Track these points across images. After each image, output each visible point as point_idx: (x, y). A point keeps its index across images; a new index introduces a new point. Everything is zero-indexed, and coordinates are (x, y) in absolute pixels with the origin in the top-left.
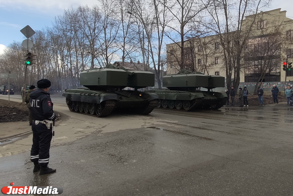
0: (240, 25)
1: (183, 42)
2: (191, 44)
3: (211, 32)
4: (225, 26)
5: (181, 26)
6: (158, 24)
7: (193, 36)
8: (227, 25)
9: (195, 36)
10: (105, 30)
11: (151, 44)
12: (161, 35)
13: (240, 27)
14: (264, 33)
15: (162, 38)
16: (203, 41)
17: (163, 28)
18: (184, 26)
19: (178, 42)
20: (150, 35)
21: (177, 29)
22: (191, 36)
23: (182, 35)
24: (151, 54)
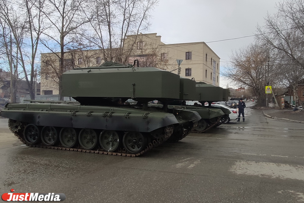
0: (122, 43)
1: (63, 53)
2: (72, 55)
3: (94, 46)
4: (108, 43)
5: (61, 35)
6: (31, 29)
7: (75, 48)
8: (110, 42)
9: (77, 49)
11: (22, 50)
12: (36, 43)
13: (122, 45)
14: (144, 53)
15: (37, 46)
16: (86, 55)
17: (38, 35)
18: (64, 36)
19: (57, 52)
20: (19, 40)
21: (56, 38)
22: (72, 48)
23: (62, 45)
24: (21, 63)
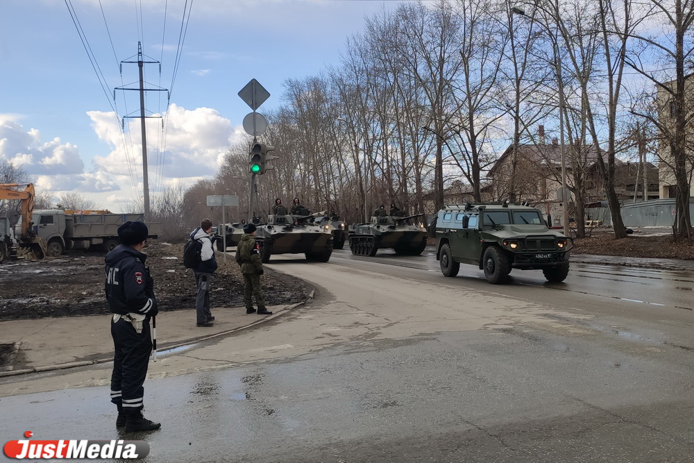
1: (681, 80)
10: (466, 64)
23: (679, 57)
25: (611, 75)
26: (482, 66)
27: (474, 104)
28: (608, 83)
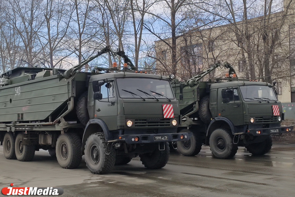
1: (174, 38)
5: (171, 11)
10: (48, 22)
12: (139, 28)
15: (141, 34)
19: (166, 38)
21: (164, 17)
23: (174, 27)
25: (136, 34)
26: (58, 24)
27: (53, 46)
28: (135, 39)
